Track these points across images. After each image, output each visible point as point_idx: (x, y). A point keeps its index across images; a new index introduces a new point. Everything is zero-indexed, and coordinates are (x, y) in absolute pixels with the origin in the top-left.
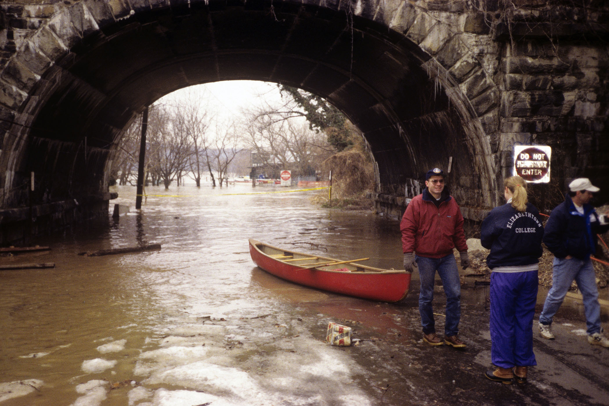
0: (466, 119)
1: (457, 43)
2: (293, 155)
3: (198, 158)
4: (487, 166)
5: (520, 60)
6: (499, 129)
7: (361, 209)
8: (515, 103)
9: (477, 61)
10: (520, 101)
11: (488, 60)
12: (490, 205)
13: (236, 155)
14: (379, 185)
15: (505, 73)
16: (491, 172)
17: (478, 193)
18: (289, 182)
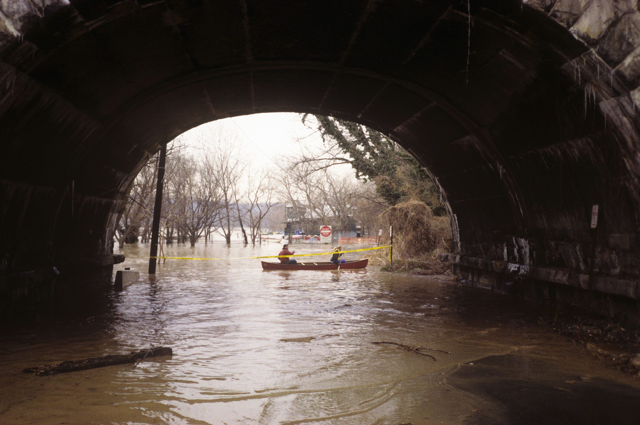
1: (627, 28)
2: (333, 210)
3: (228, 212)
7: (432, 274)
13: (271, 209)
14: (459, 245)
18: (329, 239)
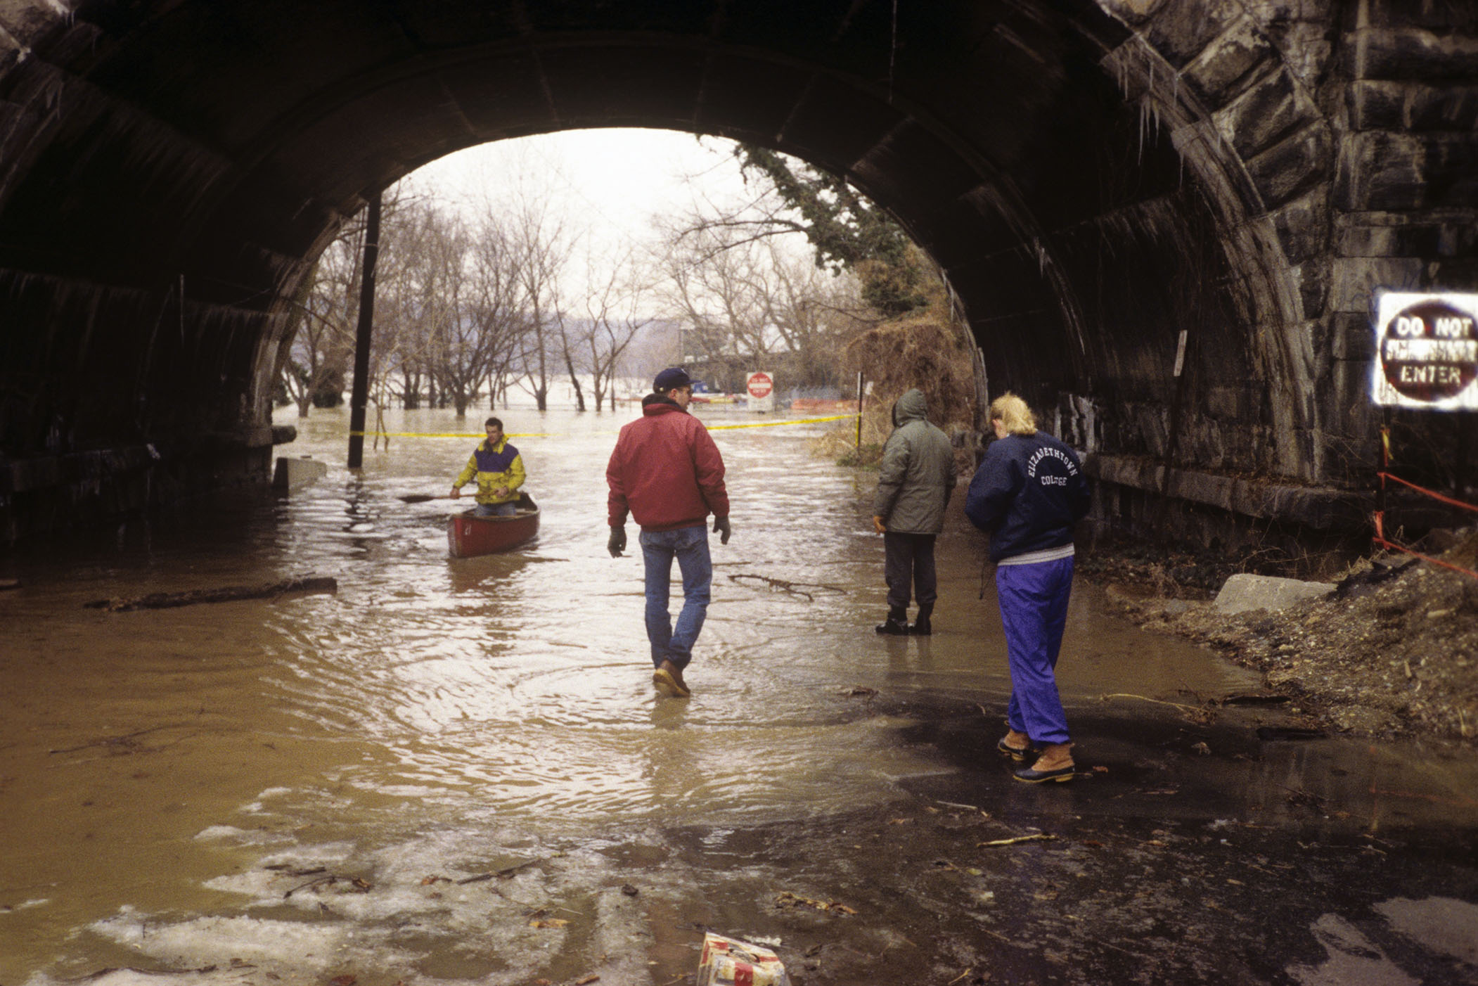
0: (1229, 219)
2: (785, 335)
3: (540, 339)
4: (1288, 355)
5: (1398, 39)
6: (1328, 247)
8: (1379, 169)
9: (1267, 44)
10: (1392, 165)
11: (1301, 40)
12: (1295, 473)
13: (638, 333)
15: (1351, 78)
16: (1302, 376)
17: (1261, 436)
18: (768, 402)
